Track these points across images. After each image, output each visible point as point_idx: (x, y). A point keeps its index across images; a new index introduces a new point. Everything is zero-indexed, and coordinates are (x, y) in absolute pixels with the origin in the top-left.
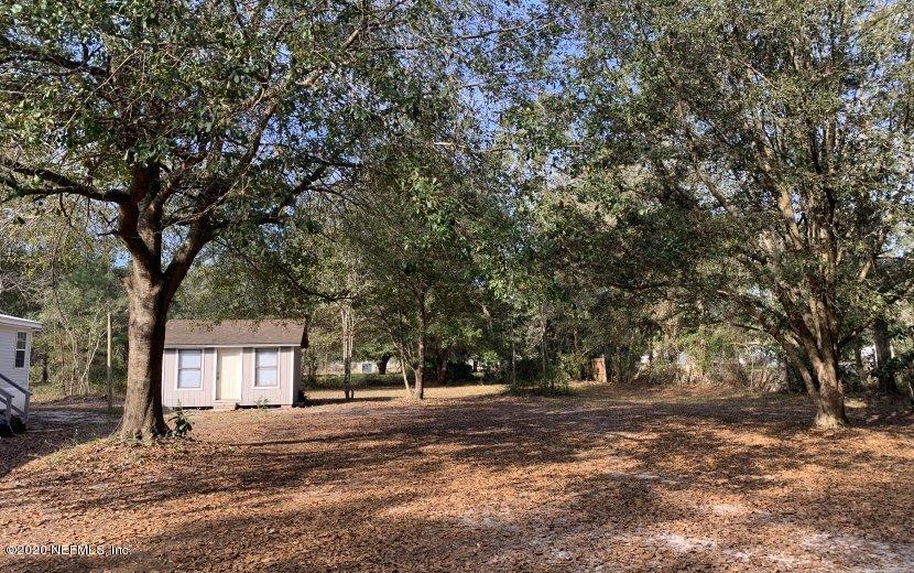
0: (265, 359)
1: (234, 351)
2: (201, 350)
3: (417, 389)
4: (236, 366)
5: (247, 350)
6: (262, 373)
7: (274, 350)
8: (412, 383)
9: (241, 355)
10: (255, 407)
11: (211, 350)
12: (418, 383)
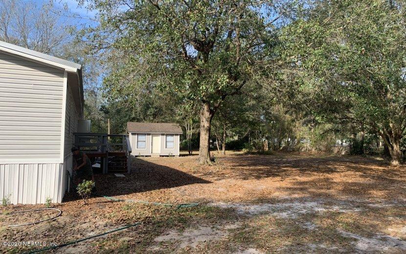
0: (169, 138)
1: (157, 135)
2: (145, 134)
3: (223, 151)
4: (158, 140)
5: (163, 135)
6: (168, 144)
7: (172, 135)
8: (221, 149)
9: (160, 137)
10: (168, 156)
11: (150, 134)
12: (223, 149)
